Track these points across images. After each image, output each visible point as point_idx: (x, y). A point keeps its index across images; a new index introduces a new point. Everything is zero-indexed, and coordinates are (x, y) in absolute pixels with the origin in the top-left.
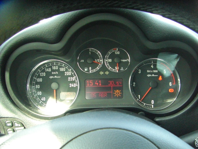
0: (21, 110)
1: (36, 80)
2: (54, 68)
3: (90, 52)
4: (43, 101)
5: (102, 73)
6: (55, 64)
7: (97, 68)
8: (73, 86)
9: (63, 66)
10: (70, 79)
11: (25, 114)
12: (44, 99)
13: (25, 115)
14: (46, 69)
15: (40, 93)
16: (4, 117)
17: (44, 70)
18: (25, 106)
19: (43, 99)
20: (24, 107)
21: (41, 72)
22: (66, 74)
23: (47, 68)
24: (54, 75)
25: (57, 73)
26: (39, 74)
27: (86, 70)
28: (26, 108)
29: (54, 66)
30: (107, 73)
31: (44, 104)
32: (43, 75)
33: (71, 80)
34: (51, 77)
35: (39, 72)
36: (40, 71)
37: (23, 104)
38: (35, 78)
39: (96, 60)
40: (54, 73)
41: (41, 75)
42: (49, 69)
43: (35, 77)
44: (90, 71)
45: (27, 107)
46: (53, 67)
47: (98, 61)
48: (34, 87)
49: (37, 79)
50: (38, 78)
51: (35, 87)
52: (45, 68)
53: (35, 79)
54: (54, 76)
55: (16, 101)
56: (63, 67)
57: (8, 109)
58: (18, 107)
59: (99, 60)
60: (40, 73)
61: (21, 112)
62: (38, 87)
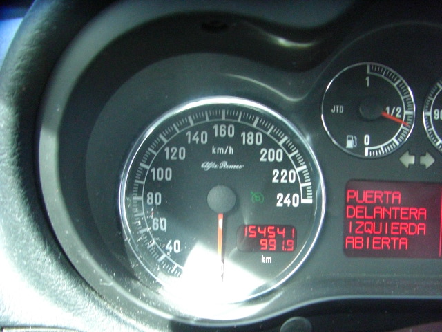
0: (97, 298)
1: (151, 174)
2: (221, 131)
3: (368, 79)
4: (173, 255)
5: (409, 160)
6: (223, 118)
7: (394, 139)
8: (287, 201)
9: (254, 125)
10: (280, 177)
11: (116, 312)
12: (175, 246)
13: (116, 317)
14: (189, 133)
15: (162, 224)
16: (22, 322)
17: (183, 135)
18: (116, 279)
19: (172, 244)
20: (110, 282)
21: (170, 145)
22: (266, 157)
23: (193, 130)
24: (218, 159)
25: (231, 150)
26: (163, 152)
27: (350, 144)
28: (119, 289)
29: (219, 124)
30: (428, 161)
31: (177, 265)
32: (177, 155)
33: (283, 181)
34: (208, 166)
35: (162, 142)
36: (166, 141)
37: (109, 273)
38: (148, 167)
39: (388, 108)
40: (220, 150)
41: (170, 154)
42: (199, 135)
43: (148, 163)
44: (367, 149)
45: (122, 284)
46: (216, 127)
47: (395, 113)
48: (141, 198)
49: (153, 170)
50: (156, 165)
51: (145, 198)
52: (187, 131)
53: (145, 170)
54: (218, 163)
55: (79, 257)
56: (255, 131)
57: (44, 289)
58: (87, 284)
59: (399, 109)
60: (167, 149)
61: (99, 306)
62: (155, 198)
